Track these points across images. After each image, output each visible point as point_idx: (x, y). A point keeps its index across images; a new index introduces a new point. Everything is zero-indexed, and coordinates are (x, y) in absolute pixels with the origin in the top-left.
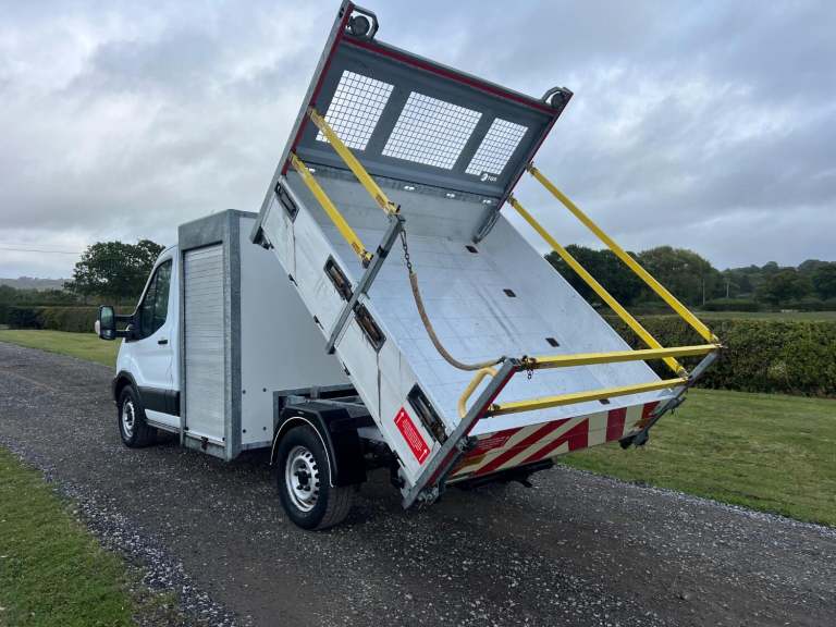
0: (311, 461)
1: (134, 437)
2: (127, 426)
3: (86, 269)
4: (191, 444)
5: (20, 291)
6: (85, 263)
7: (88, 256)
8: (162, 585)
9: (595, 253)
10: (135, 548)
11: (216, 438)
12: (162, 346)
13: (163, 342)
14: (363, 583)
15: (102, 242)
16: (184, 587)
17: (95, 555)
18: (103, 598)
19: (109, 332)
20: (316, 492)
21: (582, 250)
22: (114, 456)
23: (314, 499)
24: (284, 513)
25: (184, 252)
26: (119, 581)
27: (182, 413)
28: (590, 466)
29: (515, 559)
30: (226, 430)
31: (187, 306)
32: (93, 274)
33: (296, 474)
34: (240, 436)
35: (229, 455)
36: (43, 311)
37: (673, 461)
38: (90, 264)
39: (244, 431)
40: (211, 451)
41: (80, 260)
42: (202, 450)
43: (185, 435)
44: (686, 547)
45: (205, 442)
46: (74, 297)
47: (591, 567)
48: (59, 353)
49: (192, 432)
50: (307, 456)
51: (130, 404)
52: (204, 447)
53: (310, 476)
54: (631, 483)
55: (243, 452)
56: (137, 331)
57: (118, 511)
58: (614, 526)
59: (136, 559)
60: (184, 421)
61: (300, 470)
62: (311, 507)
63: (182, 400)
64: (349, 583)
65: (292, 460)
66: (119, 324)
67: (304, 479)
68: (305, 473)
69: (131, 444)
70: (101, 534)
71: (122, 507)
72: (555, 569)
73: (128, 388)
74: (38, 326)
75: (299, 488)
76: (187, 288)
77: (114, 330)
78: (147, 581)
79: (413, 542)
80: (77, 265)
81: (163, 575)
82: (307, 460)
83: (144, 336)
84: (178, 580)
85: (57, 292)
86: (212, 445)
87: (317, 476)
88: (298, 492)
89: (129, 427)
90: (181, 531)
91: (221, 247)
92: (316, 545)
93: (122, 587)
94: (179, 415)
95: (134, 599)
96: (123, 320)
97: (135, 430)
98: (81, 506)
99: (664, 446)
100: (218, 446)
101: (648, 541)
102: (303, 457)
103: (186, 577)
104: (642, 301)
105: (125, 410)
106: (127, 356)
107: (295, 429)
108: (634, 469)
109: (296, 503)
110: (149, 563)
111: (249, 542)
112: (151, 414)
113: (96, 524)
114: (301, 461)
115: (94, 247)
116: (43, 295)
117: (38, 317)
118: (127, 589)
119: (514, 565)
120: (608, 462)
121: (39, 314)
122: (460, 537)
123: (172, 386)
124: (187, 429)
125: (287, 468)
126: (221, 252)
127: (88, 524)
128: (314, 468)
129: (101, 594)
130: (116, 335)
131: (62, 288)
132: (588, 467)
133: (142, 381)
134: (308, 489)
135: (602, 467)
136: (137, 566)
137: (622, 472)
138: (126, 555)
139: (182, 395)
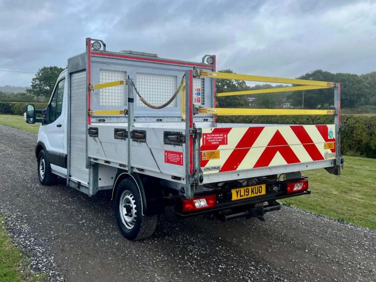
0: (133, 199)
1: (44, 180)
2: (42, 173)
3: (38, 82)
4: (72, 185)
5: (5, 93)
6: (37, 79)
7: (39, 74)
8: (39, 270)
9: (333, 75)
10: (29, 245)
11: (84, 183)
12: (59, 128)
13: (59, 126)
14: (156, 275)
15: (46, 67)
16: (51, 272)
17: (7, 249)
18: (5, 275)
19: (31, 119)
20: (135, 218)
21: (325, 73)
22: (33, 189)
23: (134, 222)
24: (118, 229)
25: (71, 74)
26: (16, 266)
27: (68, 166)
28: (312, 207)
29: (252, 266)
30: (89, 178)
31: (72, 105)
32: (42, 85)
33: (125, 207)
34: (97, 182)
35: (91, 193)
36: (14, 104)
37: (366, 207)
38: (40, 79)
39: (100, 179)
40: (82, 190)
41: (35, 77)
42: (78, 189)
43: (70, 180)
44: (364, 264)
45: (79, 184)
46: (33, 97)
47: (299, 274)
48: (19, 129)
49: (73, 178)
50: (131, 196)
51: (43, 160)
52: (79, 187)
53: (132, 208)
54: (335, 220)
55: (99, 191)
56: (48, 119)
57: (26, 223)
58: (319, 248)
59: (28, 252)
60: (69, 172)
61: (127, 204)
62: (133, 226)
63: (68, 160)
64: (148, 275)
65: (123, 199)
66: (38, 114)
67: (129, 210)
68: (130, 206)
69: (43, 183)
70: (13, 237)
71: (29, 220)
72: (276, 274)
73: (42, 151)
74: (12, 113)
75: (126, 215)
76: (72, 95)
77: (34, 118)
78: (32, 266)
79: (191, 251)
80: (33, 80)
81: (41, 264)
82: (131, 199)
83: (51, 121)
84: (49, 267)
85: (24, 94)
86: (83, 186)
87: (135, 208)
88: (126, 217)
89: (43, 173)
90: (58, 237)
91: (85, 72)
92: (133, 249)
93: (17, 269)
94: (66, 168)
95: (22, 277)
96: (40, 112)
97: (45, 175)
98: (7, 219)
99: (361, 197)
100: (86, 187)
101: (339, 259)
102: (128, 197)
103: (54, 265)
104: (362, 105)
105: (41, 163)
106: (42, 133)
107: (125, 180)
108: (340, 211)
109: (125, 224)
110: (35, 255)
111: (95, 246)
112: (53, 167)
113: (11, 230)
114: (128, 199)
115: (42, 69)
116: (17, 96)
117: (12, 108)
118: (19, 271)
119: (251, 270)
120: (324, 205)
121: (13, 106)
122: (221, 250)
123: (64, 151)
124: (70, 176)
125: (121, 202)
126: (85, 76)
127: (8, 229)
128: (135, 204)
129: (5, 273)
130: (35, 121)
131: (25, 92)
132: (310, 208)
133: (49, 148)
134: (131, 216)
135: (319, 208)
136: (28, 257)
137: (332, 213)
138: (24, 250)
139: (68, 157)
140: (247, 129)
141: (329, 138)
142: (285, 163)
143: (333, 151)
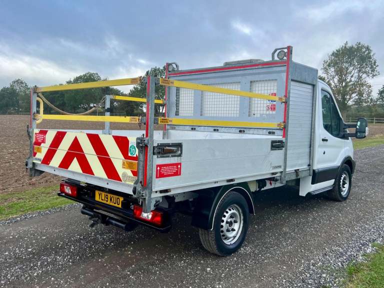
140: (56, 132)
141: (130, 155)
142: (81, 171)
143: (135, 173)
